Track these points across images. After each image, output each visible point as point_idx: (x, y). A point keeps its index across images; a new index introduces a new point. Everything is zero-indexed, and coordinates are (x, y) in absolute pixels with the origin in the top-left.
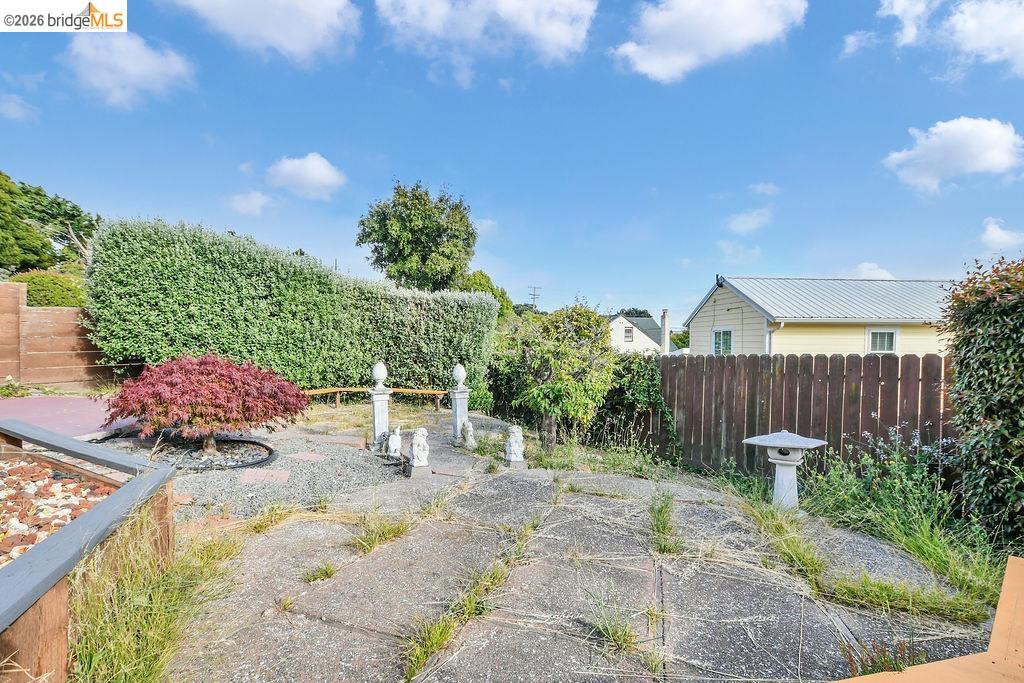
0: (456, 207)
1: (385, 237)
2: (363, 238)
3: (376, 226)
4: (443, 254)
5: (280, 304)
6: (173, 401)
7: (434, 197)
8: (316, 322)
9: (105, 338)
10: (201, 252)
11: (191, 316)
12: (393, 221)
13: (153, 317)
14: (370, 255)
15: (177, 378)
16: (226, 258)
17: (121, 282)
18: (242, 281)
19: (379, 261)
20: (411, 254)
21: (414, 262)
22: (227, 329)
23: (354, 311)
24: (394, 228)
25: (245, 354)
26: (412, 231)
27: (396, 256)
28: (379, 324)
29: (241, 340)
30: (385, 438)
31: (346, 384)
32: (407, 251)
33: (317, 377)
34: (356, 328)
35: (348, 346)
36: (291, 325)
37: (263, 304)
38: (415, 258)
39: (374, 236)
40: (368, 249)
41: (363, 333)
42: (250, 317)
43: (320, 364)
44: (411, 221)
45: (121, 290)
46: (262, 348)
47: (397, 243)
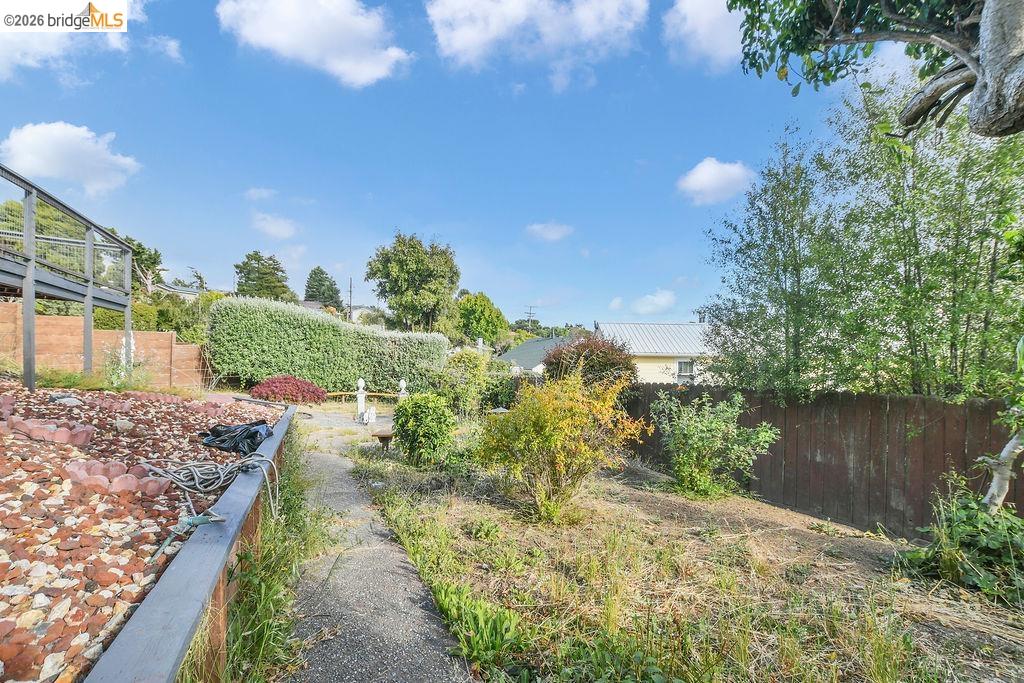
0: (444, 253)
1: (387, 275)
2: (371, 275)
3: (381, 267)
4: (430, 290)
5: (311, 343)
6: (278, 393)
7: (426, 246)
8: (331, 353)
9: (219, 363)
10: (270, 316)
11: (263, 351)
12: (394, 264)
13: (246, 352)
14: (376, 288)
15: (278, 384)
16: (282, 319)
17: (229, 334)
18: (291, 332)
19: (383, 293)
20: (407, 289)
21: (409, 296)
22: (282, 358)
23: (354, 346)
24: (394, 269)
25: (291, 371)
26: (408, 273)
27: (396, 290)
28: (369, 353)
29: (289, 364)
30: (362, 414)
31: (348, 389)
32: (404, 287)
33: (331, 386)
34: (355, 357)
35: (350, 367)
36: (317, 355)
37: (302, 344)
38: (410, 292)
39: (379, 275)
40: (374, 283)
41: (359, 359)
42: (294, 351)
43: (333, 378)
44: (407, 265)
45: (229, 338)
46: (301, 368)
47: (396, 281)
